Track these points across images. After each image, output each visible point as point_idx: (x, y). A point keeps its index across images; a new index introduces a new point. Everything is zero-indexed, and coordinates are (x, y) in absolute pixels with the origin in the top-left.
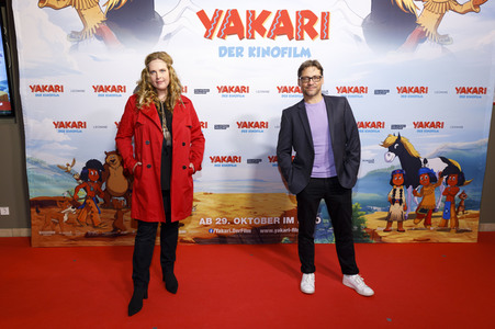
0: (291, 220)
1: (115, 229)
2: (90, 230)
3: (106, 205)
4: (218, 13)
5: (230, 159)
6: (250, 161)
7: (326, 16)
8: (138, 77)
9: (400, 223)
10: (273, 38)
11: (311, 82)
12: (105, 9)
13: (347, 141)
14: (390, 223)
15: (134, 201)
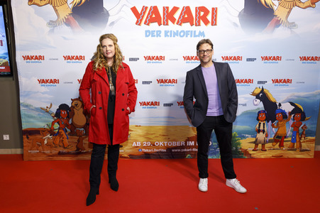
0: (192, 143)
1: (78, 149)
2: (61, 150)
3: (72, 134)
4: (145, 8)
5: (152, 104)
6: (165, 105)
7: (215, 10)
8: (95, 50)
9: (263, 145)
10: (180, 25)
11: (206, 54)
12: (71, 6)
13: (229, 92)
14: (257, 145)
15: (90, 131)
